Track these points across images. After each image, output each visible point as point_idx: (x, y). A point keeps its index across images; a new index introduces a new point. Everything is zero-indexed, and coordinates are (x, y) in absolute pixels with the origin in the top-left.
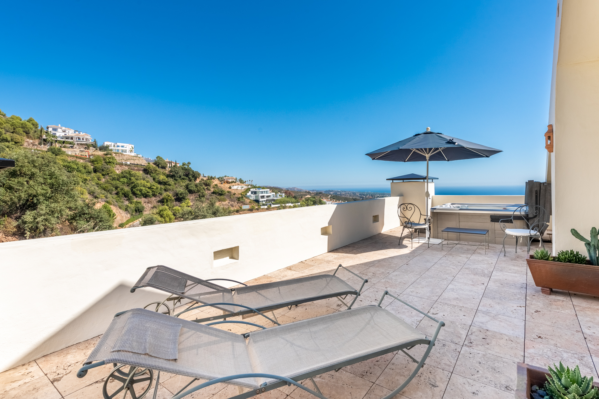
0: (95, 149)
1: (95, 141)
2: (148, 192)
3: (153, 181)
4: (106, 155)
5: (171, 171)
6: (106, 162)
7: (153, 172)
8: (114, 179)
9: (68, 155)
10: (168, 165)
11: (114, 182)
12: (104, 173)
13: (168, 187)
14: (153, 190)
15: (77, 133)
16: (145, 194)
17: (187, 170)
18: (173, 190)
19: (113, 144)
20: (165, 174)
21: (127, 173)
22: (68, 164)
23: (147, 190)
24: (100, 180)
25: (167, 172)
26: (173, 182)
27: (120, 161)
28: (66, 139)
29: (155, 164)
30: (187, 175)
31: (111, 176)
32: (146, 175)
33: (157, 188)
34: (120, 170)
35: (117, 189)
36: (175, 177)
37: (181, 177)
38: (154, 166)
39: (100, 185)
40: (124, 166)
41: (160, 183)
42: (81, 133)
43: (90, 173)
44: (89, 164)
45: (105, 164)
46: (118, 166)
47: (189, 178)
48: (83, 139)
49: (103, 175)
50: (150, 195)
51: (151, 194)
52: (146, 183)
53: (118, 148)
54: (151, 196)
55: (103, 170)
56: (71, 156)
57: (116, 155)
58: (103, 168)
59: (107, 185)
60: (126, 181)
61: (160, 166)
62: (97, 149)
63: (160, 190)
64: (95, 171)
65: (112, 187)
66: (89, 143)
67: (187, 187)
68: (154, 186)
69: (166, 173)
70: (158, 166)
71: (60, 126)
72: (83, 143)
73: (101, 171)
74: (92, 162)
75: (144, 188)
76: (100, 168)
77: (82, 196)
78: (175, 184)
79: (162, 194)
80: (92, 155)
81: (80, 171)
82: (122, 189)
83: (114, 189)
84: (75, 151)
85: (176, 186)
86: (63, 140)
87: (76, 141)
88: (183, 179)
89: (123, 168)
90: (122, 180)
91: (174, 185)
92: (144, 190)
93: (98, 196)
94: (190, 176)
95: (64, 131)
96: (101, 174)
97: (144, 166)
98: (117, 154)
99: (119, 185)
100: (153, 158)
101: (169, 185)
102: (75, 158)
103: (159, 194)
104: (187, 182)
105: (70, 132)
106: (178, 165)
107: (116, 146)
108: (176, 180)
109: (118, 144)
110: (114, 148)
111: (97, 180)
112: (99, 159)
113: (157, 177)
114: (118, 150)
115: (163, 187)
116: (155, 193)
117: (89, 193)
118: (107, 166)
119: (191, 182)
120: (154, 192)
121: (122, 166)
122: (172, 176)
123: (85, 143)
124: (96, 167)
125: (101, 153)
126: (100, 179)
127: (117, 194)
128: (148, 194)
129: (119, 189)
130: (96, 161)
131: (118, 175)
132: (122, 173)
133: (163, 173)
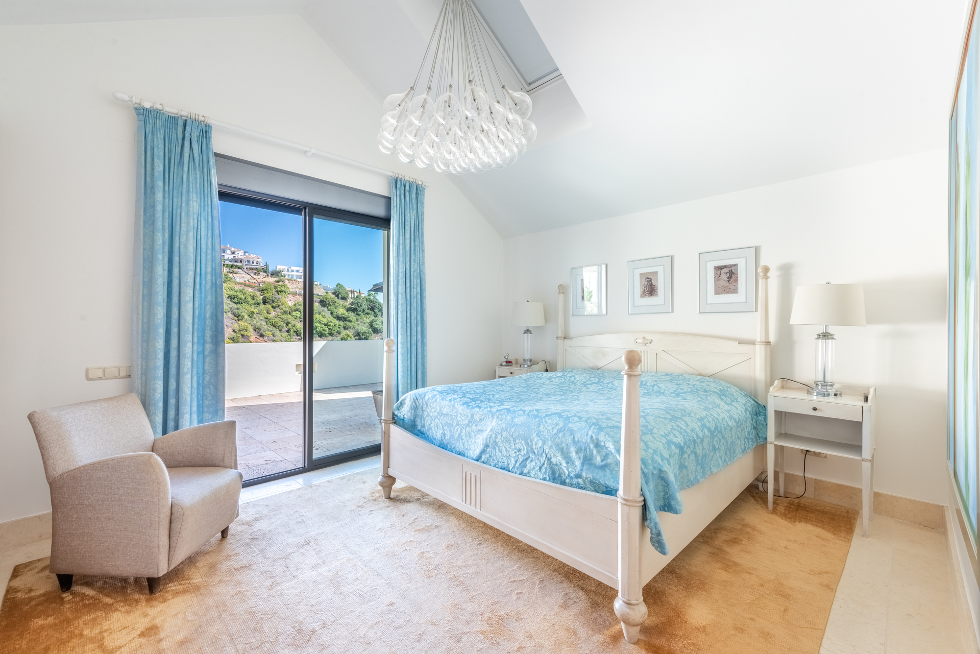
0: (266, 274)
1: (266, 265)
2: (323, 330)
3: (330, 316)
4: (278, 282)
5: (352, 304)
6: (277, 291)
7: (332, 304)
8: (285, 312)
9: (236, 283)
10: (350, 294)
11: (285, 317)
12: (274, 305)
13: (348, 324)
14: (330, 327)
15: (247, 254)
16: (321, 332)
17: (372, 302)
18: (354, 328)
19: (286, 268)
20: (345, 307)
21: (300, 305)
22: (235, 294)
23: (322, 327)
24: (270, 314)
25: (348, 304)
26: (355, 318)
27: (294, 290)
28: (235, 262)
29: (334, 293)
30: (372, 309)
31: (282, 309)
32: (323, 308)
33: (335, 325)
34: (292, 301)
35: (288, 325)
36: (357, 311)
37: (364, 311)
38: (333, 296)
39: (269, 320)
40: (298, 296)
41: (339, 318)
42: (252, 255)
43: (258, 304)
44: (258, 293)
45: (276, 293)
46: (290, 296)
47: (375, 313)
48: (253, 263)
49: (273, 307)
50: (326, 334)
51: (327, 332)
52: (322, 319)
53: (292, 273)
54: (328, 335)
55: (273, 301)
56: (240, 283)
57: (289, 282)
58: (273, 298)
59: (277, 320)
60: (298, 315)
61: (340, 296)
62: (268, 275)
63: (338, 327)
64: (265, 302)
65: (282, 323)
66: (259, 267)
67: (371, 325)
68: (331, 322)
69: (346, 305)
70: (337, 296)
71: (229, 246)
72: (253, 267)
73: (271, 302)
74: (262, 291)
75: (319, 325)
76: (271, 299)
77: (245, 332)
78: (357, 320)
79: (340, 333)
80: (262, 282)
81: (247, 302)
82: (294, 326)
83: (285, 325)
84: (243, 277)
85: (358, 323)
86: (231, 263)
87: (246, 265)
88: (367, 314)
89: (296, 299)
90: (294, 313)
91: (355, 321)
92: (319, 328)
93: (264, 334)
94: (376, 311)
95: (233, 253)
96: (270, 306)
97: (321, 296)
98: (291, 281)
99: (290, 320)
100: (332, 286)
101: (350, 321)
102: (243, 286)
103: (337, 332)
104: (372, 318)
105: (240, 254)
106: (363, 295)
107: (290, 270)
108: (359, 315)
109: (293, 268)
110: (288, 273)
111: (267, 314)
112: (269, 287)
113: (335, 310)
114: (292, 276)
115: (342, 323)
116: (333, 331)
117: (255, 330)
118: (277, 296)
119: (376, 318)
120: (331, 330)
121: (296, 297)
122: (354, 310)
123: (255, 267)
124: (265, 297)
125: (272, 280)
126: (269, 312)
127: (288, 331)
128: (323, 332)
129: (290, 325)
130: (266, 290)
131: (290, 307)
132: (295, 305)
133: (343, 305)
